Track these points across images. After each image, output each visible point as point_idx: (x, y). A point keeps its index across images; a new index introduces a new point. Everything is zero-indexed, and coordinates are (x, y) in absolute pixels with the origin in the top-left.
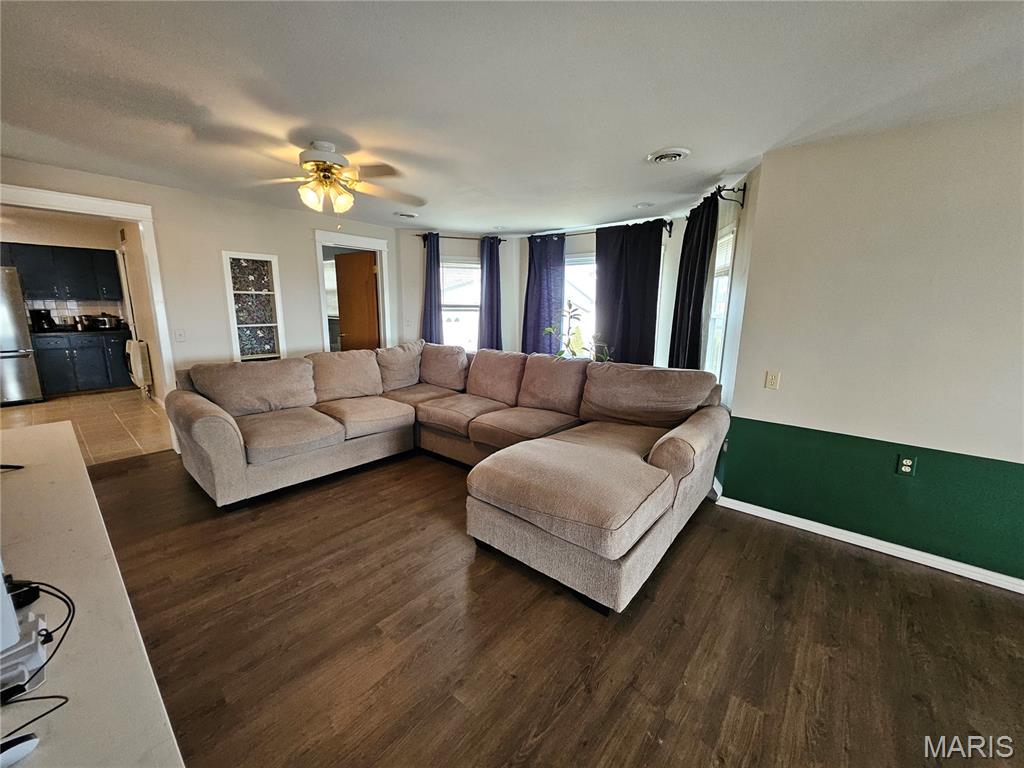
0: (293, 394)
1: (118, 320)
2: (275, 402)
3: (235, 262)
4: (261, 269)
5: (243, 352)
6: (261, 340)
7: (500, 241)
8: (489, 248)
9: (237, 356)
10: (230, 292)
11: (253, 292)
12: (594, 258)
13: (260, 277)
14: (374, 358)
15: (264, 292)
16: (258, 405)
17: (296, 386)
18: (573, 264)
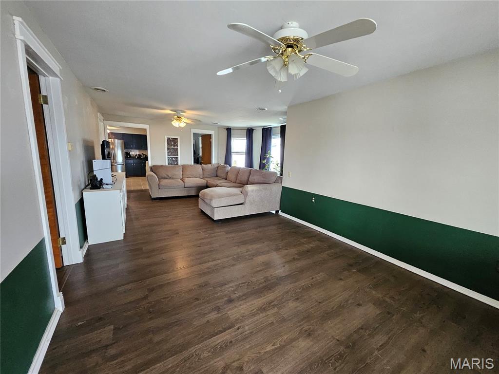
0: (176, 175)
1: (146, 156)
2: (170, 176)
3: (168, 139)
4: (175, 140)
5: (168, 164)
6: (174, 160)
7: (253, 130)
8: (250, 132)
9: (167, 164)
10: (166, 147)
11: (173, 147)
12: (280, 136)
13: (175, 143)
14: (201, 167)
15: (176, 147)
16: (166, 176)
17: (177, 173)
18: (274, 138)
